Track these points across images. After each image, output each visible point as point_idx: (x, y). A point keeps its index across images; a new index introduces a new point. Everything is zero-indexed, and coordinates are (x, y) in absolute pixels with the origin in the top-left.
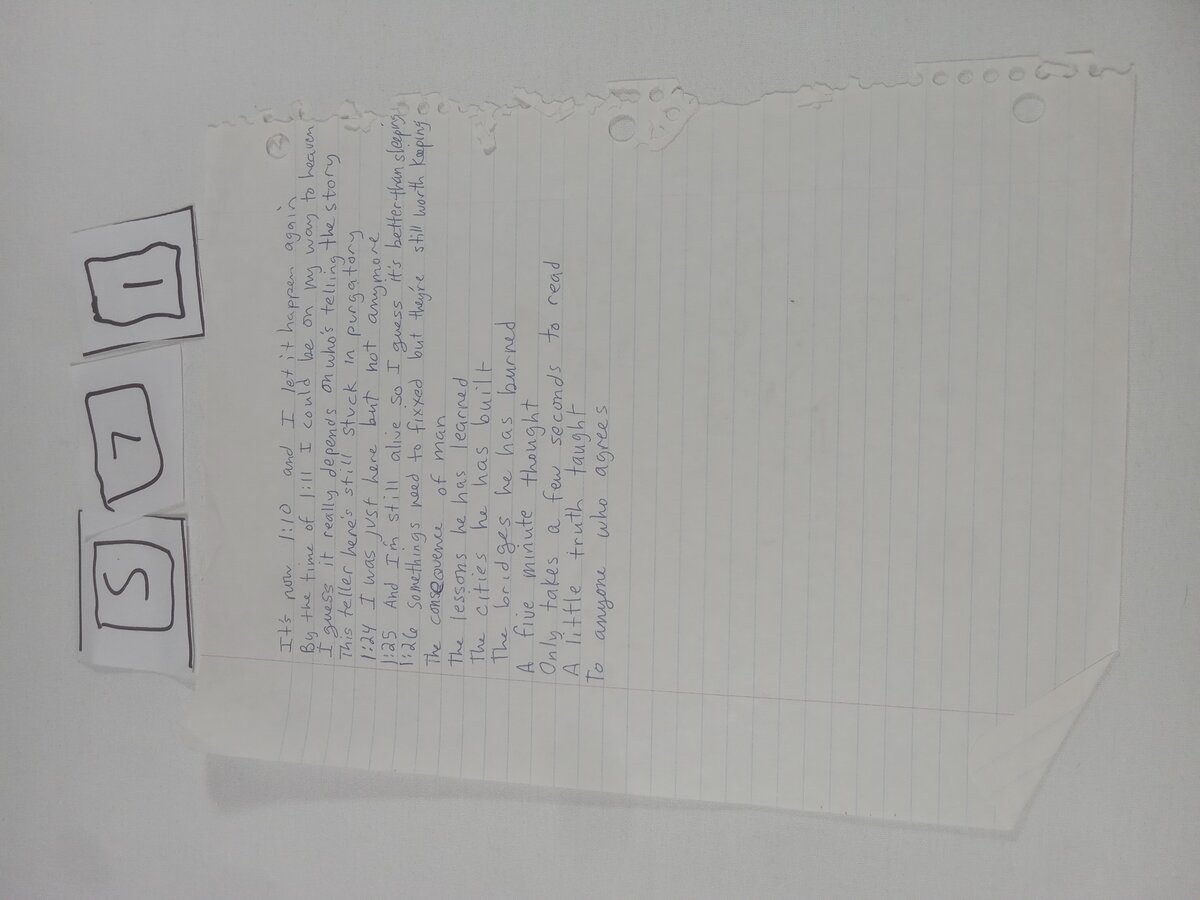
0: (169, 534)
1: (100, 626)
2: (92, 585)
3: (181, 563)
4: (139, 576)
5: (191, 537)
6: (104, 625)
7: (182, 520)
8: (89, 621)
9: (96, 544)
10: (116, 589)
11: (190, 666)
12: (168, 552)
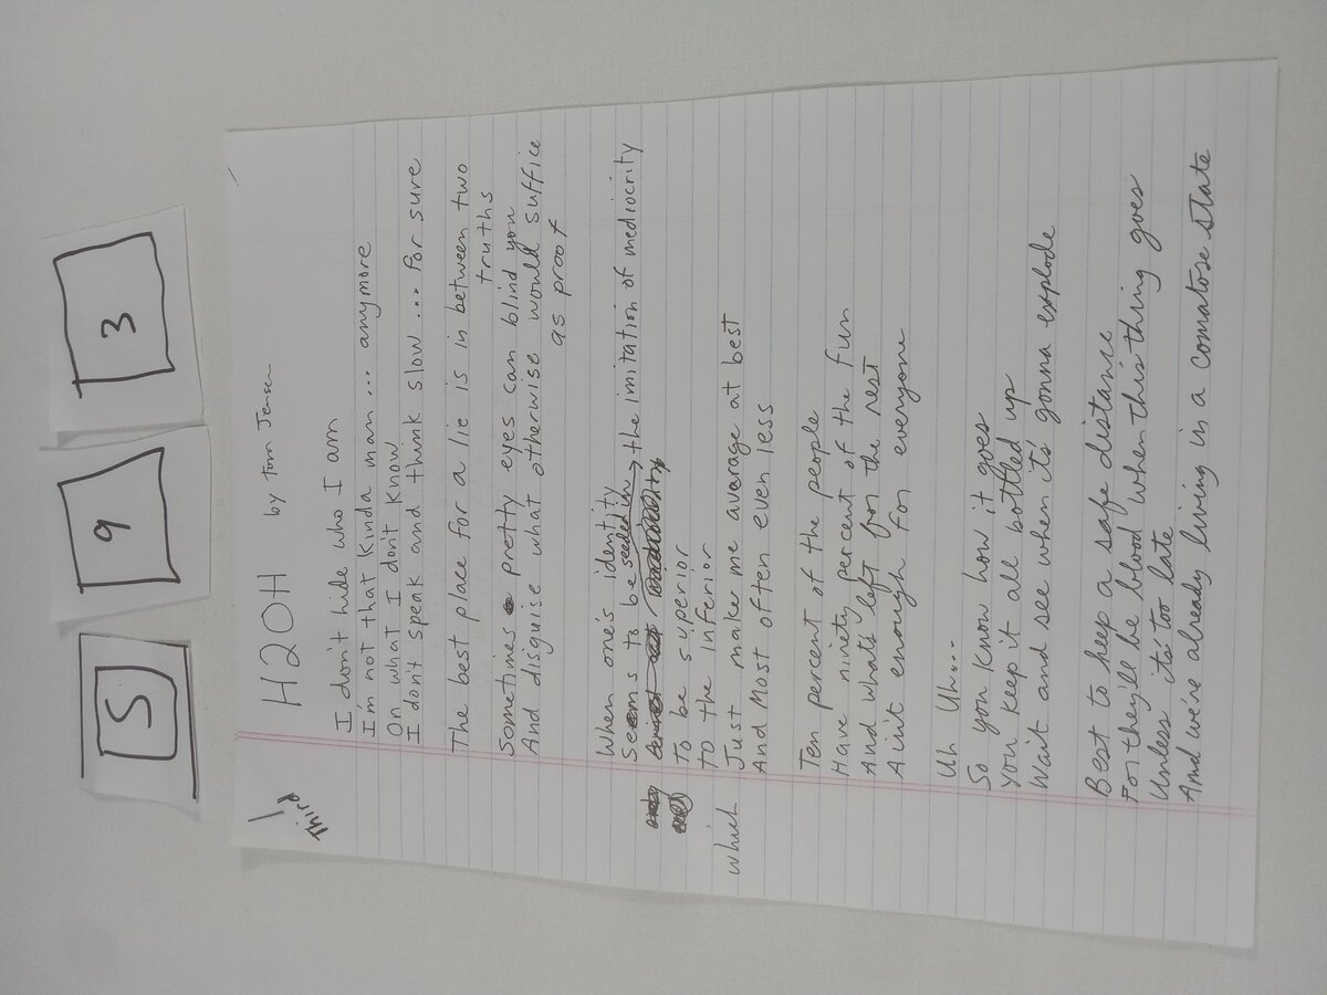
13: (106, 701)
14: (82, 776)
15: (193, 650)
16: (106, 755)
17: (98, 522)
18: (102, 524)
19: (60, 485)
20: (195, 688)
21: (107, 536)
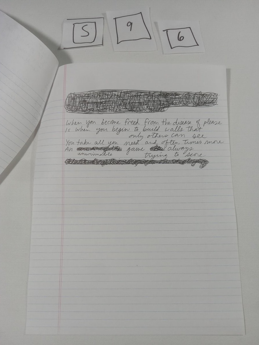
0: (98, 41)
1: (73, 24)
2: (84, 22)
3: (91, 45)
4: (87, 34)
6: (74, 25)
7: (102, 45)
8: (75, 21)
9: (95, 23)
10: (83, 28)
11: (64, 48)
12: (94, 41)
13: (87, 25)
14: (67, 20)
15: (102, 47)
16: (73, 25)
17: (132, 23)
18: (131, 24)
19: (141, 13)
20: (93, 47)
21: (128, 25)
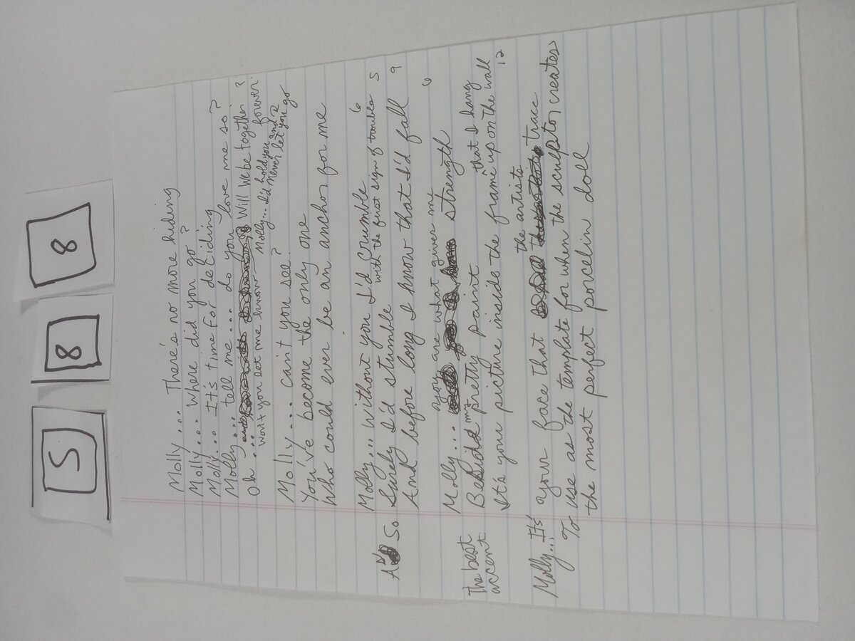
0: (93, 425)
1: (46, 490)
2: (41, 460)
3: (102, 444)
4: (73, 454)
5: (108, 426)
6: (49, 488)
7: (102, 414)
8: (39, 486)
9: (44, 431)
10: (58, 463)
11: (108, 519)
12: (93, 437)
13: (49, 453)
14: (33, 506)
15: (109, 416)
16: (48, 491)
20: (109, 444)
